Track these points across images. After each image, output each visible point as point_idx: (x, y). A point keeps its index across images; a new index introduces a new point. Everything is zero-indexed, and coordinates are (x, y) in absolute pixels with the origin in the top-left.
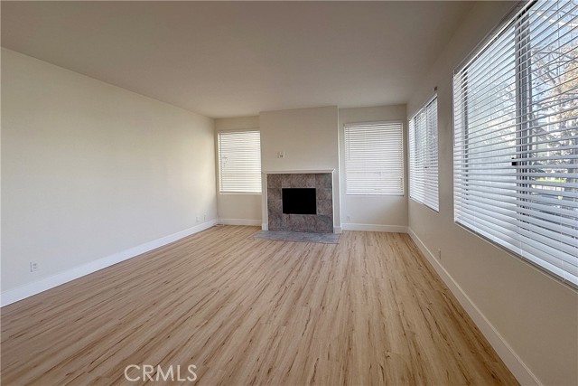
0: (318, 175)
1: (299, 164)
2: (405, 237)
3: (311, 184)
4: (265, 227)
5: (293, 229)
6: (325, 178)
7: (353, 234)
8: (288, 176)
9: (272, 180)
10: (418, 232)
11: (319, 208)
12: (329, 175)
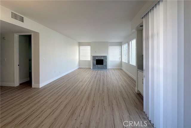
0: (104, 56)
1: (100, 54)
2: (121, 69)
3: (102, 58)
4: (92, 68)
5: (98, 68)
6: (105, 57)
7: (111, 69)
8: (97, 56)
9: (94, 57)
10: (124, 68)
11: (104, 64)
12: (106, 56)
